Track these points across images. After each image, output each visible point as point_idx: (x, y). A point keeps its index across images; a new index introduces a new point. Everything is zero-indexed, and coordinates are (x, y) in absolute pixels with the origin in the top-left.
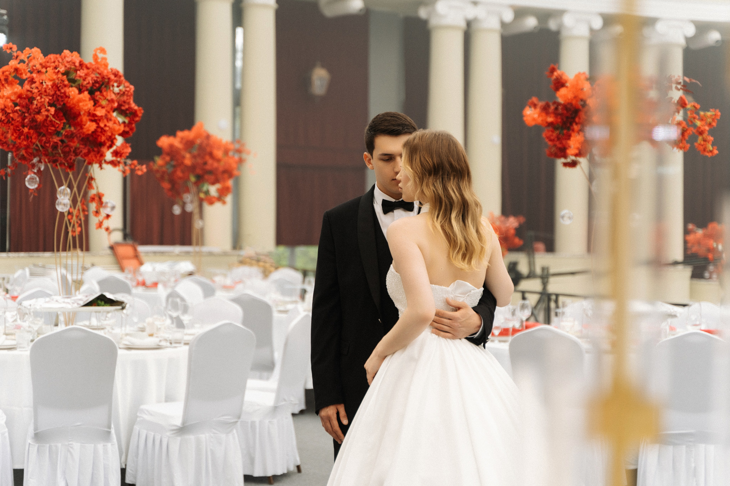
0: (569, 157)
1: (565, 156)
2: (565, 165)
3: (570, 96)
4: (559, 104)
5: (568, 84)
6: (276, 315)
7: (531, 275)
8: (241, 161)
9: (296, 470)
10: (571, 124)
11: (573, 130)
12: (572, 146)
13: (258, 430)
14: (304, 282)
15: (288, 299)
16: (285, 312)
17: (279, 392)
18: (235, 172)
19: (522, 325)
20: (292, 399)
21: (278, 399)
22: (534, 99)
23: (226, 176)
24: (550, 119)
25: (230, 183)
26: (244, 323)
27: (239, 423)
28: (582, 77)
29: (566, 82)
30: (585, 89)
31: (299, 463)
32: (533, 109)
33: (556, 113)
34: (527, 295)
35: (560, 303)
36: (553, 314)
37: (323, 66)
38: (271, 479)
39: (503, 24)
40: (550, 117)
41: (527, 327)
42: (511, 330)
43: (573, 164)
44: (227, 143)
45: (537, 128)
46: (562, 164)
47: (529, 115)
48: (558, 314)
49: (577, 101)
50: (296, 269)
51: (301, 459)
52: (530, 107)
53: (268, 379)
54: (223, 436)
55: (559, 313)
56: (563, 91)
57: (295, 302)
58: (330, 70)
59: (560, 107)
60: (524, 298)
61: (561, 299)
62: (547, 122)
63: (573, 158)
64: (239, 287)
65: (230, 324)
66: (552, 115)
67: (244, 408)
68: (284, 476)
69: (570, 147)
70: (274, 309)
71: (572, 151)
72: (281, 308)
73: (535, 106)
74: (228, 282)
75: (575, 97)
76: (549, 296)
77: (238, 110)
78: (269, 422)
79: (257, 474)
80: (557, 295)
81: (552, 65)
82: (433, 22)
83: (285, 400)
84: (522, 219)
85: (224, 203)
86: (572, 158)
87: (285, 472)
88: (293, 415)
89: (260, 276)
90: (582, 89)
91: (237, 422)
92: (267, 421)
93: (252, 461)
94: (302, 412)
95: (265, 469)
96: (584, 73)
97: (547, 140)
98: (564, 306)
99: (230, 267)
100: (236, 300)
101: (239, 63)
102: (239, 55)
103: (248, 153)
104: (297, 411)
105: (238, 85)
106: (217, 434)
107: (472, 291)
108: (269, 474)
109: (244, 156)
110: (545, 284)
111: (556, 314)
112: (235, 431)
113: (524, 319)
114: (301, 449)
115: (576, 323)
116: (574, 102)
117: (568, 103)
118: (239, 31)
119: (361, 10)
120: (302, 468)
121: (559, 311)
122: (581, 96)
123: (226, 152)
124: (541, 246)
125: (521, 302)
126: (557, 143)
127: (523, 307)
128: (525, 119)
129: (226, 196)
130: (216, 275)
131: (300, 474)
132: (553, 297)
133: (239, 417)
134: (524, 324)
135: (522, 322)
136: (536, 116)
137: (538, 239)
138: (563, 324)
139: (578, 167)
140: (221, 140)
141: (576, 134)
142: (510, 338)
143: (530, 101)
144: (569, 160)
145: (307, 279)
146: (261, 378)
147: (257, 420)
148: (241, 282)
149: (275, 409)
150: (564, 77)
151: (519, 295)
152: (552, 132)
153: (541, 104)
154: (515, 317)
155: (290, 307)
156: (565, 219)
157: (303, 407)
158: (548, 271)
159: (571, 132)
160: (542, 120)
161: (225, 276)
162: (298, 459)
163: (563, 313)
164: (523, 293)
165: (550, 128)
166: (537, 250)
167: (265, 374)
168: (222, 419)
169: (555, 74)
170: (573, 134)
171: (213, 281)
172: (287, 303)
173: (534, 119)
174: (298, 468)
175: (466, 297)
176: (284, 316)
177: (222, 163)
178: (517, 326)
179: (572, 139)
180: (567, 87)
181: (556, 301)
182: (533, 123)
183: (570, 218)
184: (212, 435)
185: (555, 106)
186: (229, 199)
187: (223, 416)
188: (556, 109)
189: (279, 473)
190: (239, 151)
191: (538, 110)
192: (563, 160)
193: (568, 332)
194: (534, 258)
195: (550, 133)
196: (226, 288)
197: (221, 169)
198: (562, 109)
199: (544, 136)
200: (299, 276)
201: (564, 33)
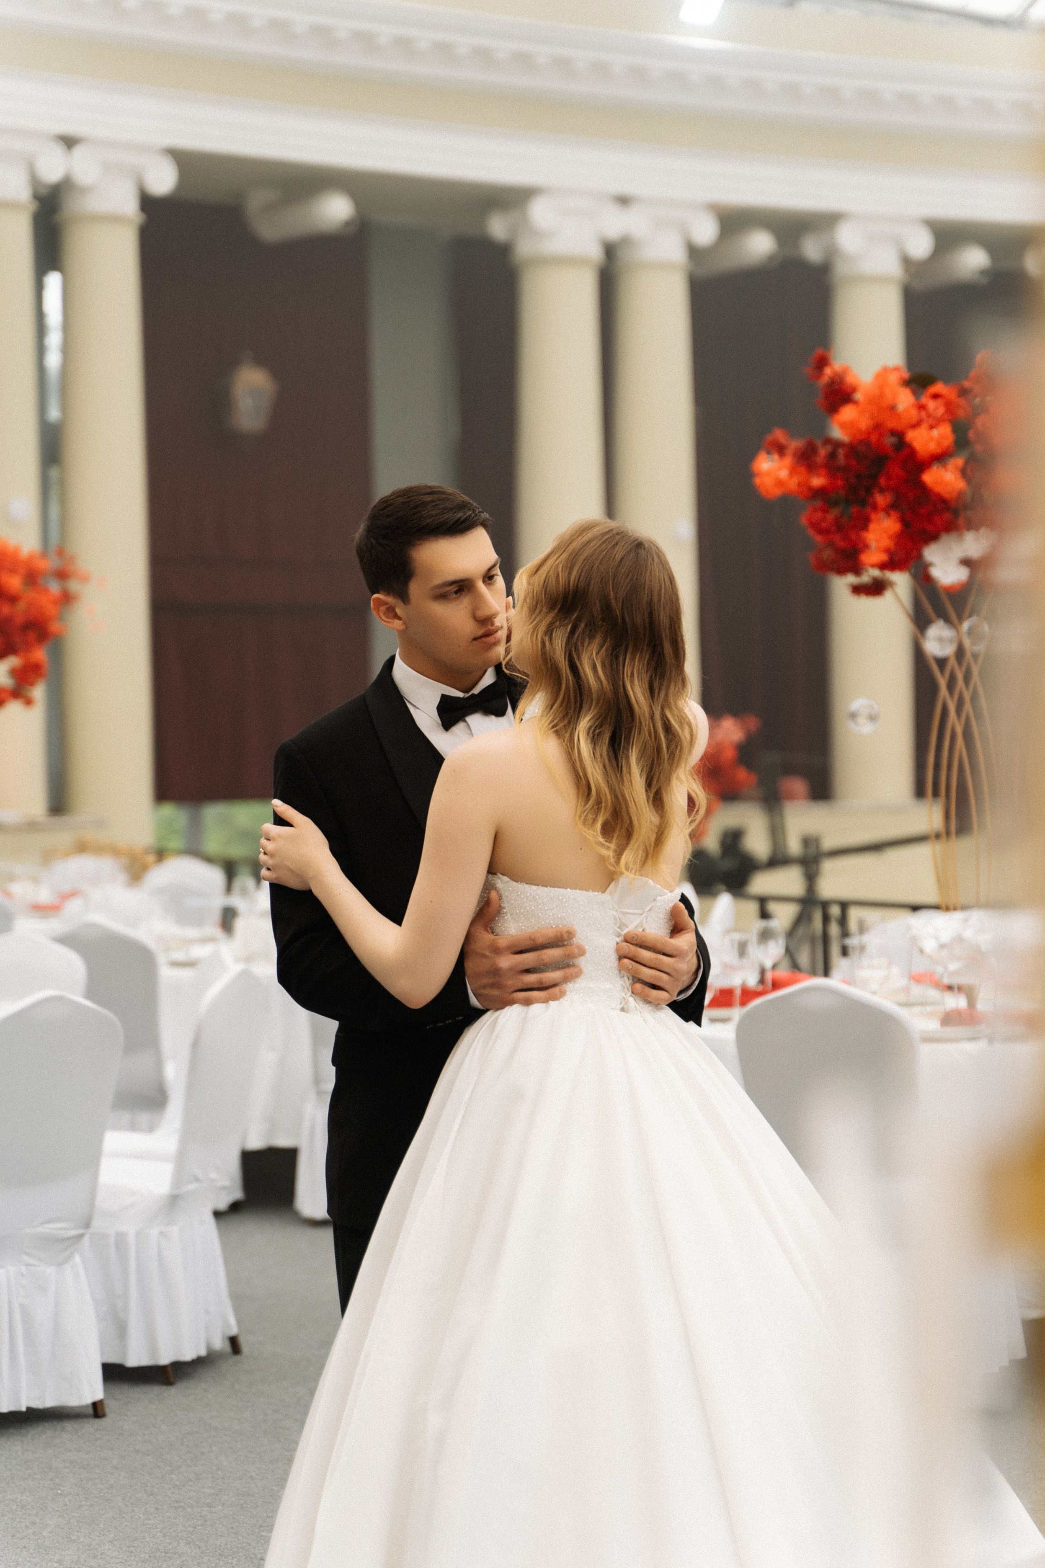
0: (867, 571)
1: (857, 570)
2: (857, 590)
3: (864, 423)
4: (837, 444)
5: (858, 396)
6: (166, 973)
7: (778, 860)
8: (67, 598)
9: (228, 1348)
10: (869, 491)
11: (875, 507)
12: (873, 545)
13: (132, 1255)
14: (229, 888)
15: (192, 932)
16: (190, 964)
17: (181, 1160)
18: (54, 627)
19: (762, 981)
20: (214, 1175)
21: (179, 1177)
22: (779, 435)
23: (32, 635)
24: (817, 481)
25: (41, 654)
26: (91, 993)
27: (86, 1239)
28: (894, 379)
29: (854, 390)
30: (901, 407)
31: (234, 1331)
32: (776, 457)
33: (831, 466)
34: (772, 907)
35: (853, 925)
36: (835, 950)
37: (260, 361)
38: (169, 1369)
39: (694, 252)
40: (818, 476)
41: (776, 985)
42: (738, 992)
43: (876, 588)
44: (31, 557)
45: (785, 502)
46: (850, 589)
47: (768, 473)
48: (851, 951)
49: (881, 435)
50: (209, 859)
51: (239, 1322)
52: (769, 453)
53: (151, 1129)
54: (51, 1270)
55: (853, 948)
56: (848, 413)
57: (211, 940)
58: (277, 373)
59: (841, 452)
60: (765, 915)
61: (855, 914)
62: (810, 488)
63: (876, 573)
64: (73, 906)
65: (59, 999)
66: (823, 472)
67: (98, 1202)
68: (199, 1363)
69: (866, 546)
70: (162, 959)
71: (873, 556)
72: (179, 956)
73: (780, 450)
74: (44, 895)
75: (877, 426)
76: (825, 905)
77: (54, 473)
78: (161, 1233)
79: (135, 1359)
80: (844, 906)
81: (819, 351)
82: (524, 248)
83: (197, 1179)
84: (753, 723)
85: (29, 702)
86: (873, 573)
87: (203, 1352)
88: (217, 1214)
89: (122, 878)
90: (893, 408)
91: (81, 1236)
92: (155, 1231)
93: (121, 1330)
94: (235, 1208)
95: (153, 1349)
96: (896, 369)
97: (811, 532)
98: (862, 929)
99: (48, 857)
100: (67, 940)
101: (53, 360)
102: (54, 339)
103: (85, 579)
104: (223, 1204)
105: (54, 414)
106: (34, 1265)
107: (659, 898)
108: (165, 1360)
109: (74, 586)
110: (811, 879)
111: (845, 952)
112: (77, 1259)
113: (768, 964)
114: (238, 1298)
115: (895, 970)
116: (874, 438)
117: (861, 441)
118: (53, 281)
119: (347, 224)
120: (243, 1342)
121: (851, 942)
122: (891, 424)
123: (32, 577)
124: (798, 785)
125: (761, 924)
126: (837, 539)
127: (765, 936)
128: (757, 481)
129: (32, 684)
130: (12, 878)
131: (237, 1357)
132: (835, 911)
133: (87, 1225)
134: (769, 976)
135: (763, 972)
136: (784, 474)
137: (789, 770)
138: (863, 973)
139: (888, 595)
140: (17, 550)
141: (882, 515)
142: (736, 1013)
143: (769, 438)
144: (865, 578)
145: (238, 883)
146: (133, 1127)
147: (131, 1230)
148: (72, 894)
149: (174, 1200)
150: (850, 380)
151: (752, 908)
152: (825, 511)
153: (795, 444)
154: (744, 960)
155: (199, 952)
156: (862, 720)
157: (237, 1194)
158: (817, 847)
159: (868, 509)
160: (799, 485)
161: (36, 880)
162: (232, 1321)
163: (862, 948)
164: (763, 900)
165: (818, 503)
166: (791, 797)
167: (144, 1117)
168: (46, 1229)
169: (828, 371)
170: (873, 516)
171: (8, 894)
172: (192, 941)
173: (779, 483)
174: (234, 1342)
175: (645, 914)
176: (185, 974)
177: (22, 605)
178: (752, 981)
179: (872, 526)
180: (856, 403)
181: (843, 921)
182: (778, 492)
183: (872, 718)
184: (23, 1269)
185: (829, 448)
186: (38, 692)
187: (48, 1222)
188: (832, 456)
189: (188, 1355)
190: (62, 575)
191: (788, 461)
192: (851, 579)
193: (874, 993)
194: (782, 816)
195: (819, 514)
196: (41, 910)
197: (20, 619)
198: (847, 456)
199: (803, 521)
200: (215, 876)
201: (841, 269)
